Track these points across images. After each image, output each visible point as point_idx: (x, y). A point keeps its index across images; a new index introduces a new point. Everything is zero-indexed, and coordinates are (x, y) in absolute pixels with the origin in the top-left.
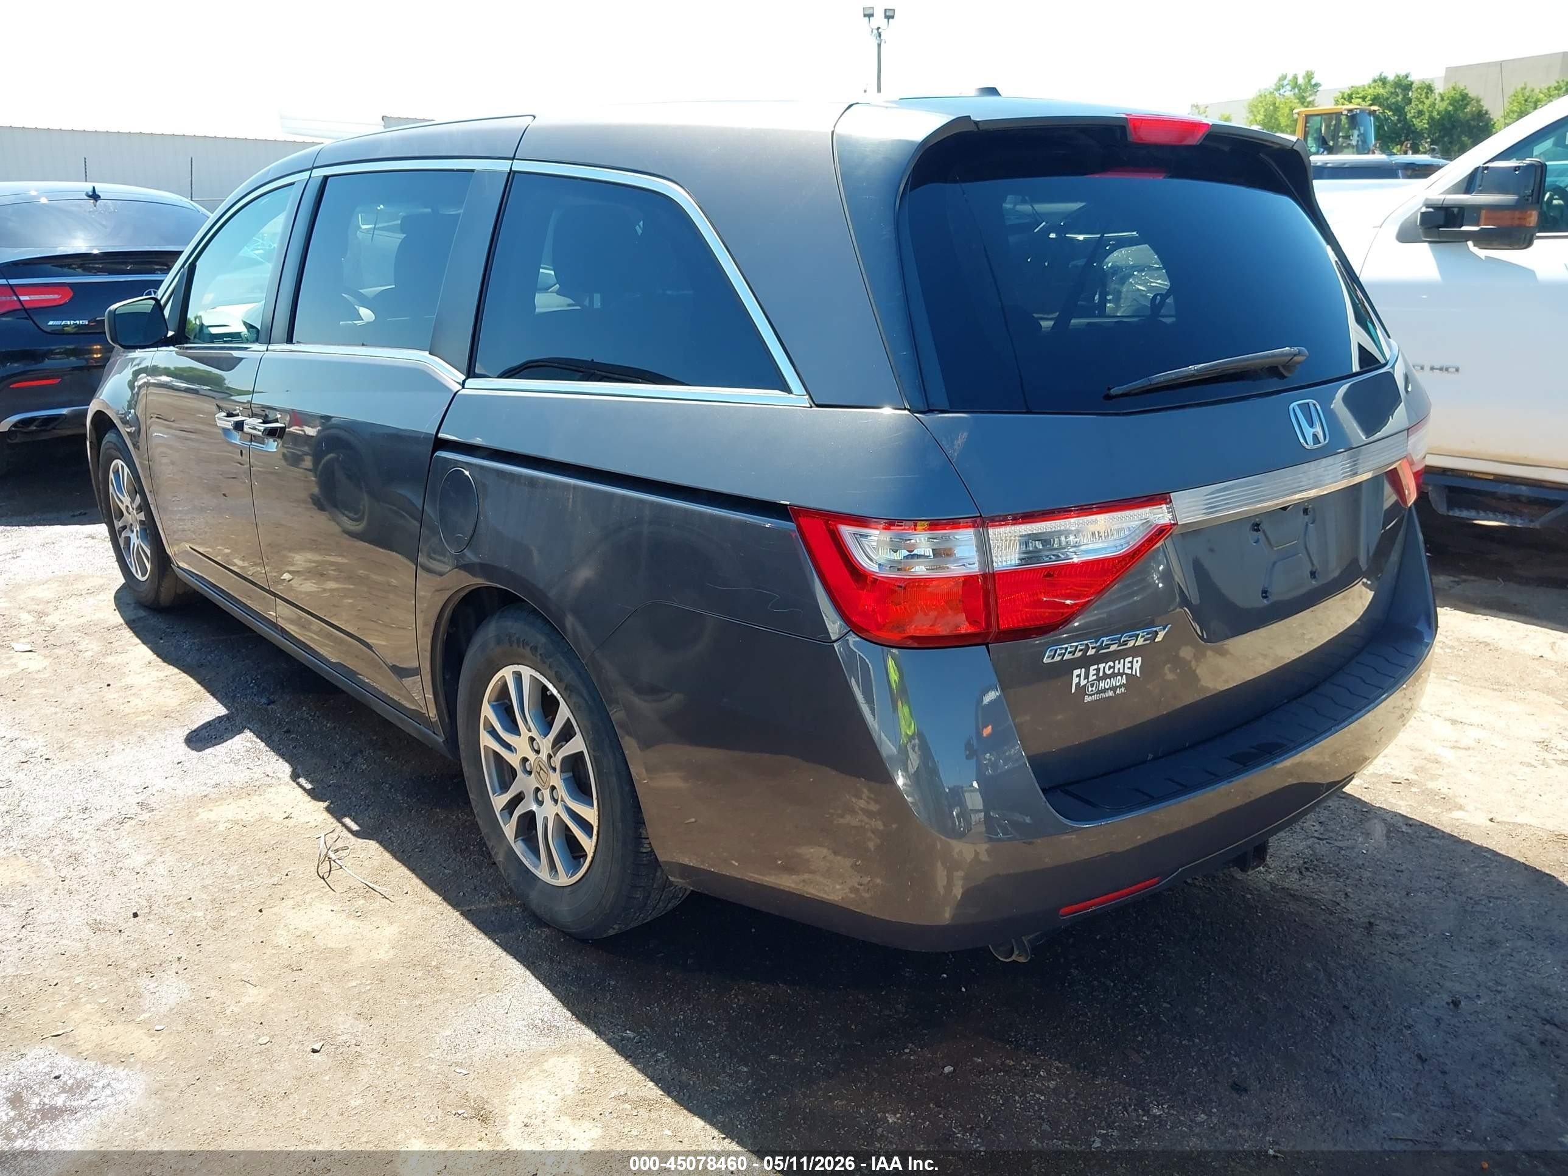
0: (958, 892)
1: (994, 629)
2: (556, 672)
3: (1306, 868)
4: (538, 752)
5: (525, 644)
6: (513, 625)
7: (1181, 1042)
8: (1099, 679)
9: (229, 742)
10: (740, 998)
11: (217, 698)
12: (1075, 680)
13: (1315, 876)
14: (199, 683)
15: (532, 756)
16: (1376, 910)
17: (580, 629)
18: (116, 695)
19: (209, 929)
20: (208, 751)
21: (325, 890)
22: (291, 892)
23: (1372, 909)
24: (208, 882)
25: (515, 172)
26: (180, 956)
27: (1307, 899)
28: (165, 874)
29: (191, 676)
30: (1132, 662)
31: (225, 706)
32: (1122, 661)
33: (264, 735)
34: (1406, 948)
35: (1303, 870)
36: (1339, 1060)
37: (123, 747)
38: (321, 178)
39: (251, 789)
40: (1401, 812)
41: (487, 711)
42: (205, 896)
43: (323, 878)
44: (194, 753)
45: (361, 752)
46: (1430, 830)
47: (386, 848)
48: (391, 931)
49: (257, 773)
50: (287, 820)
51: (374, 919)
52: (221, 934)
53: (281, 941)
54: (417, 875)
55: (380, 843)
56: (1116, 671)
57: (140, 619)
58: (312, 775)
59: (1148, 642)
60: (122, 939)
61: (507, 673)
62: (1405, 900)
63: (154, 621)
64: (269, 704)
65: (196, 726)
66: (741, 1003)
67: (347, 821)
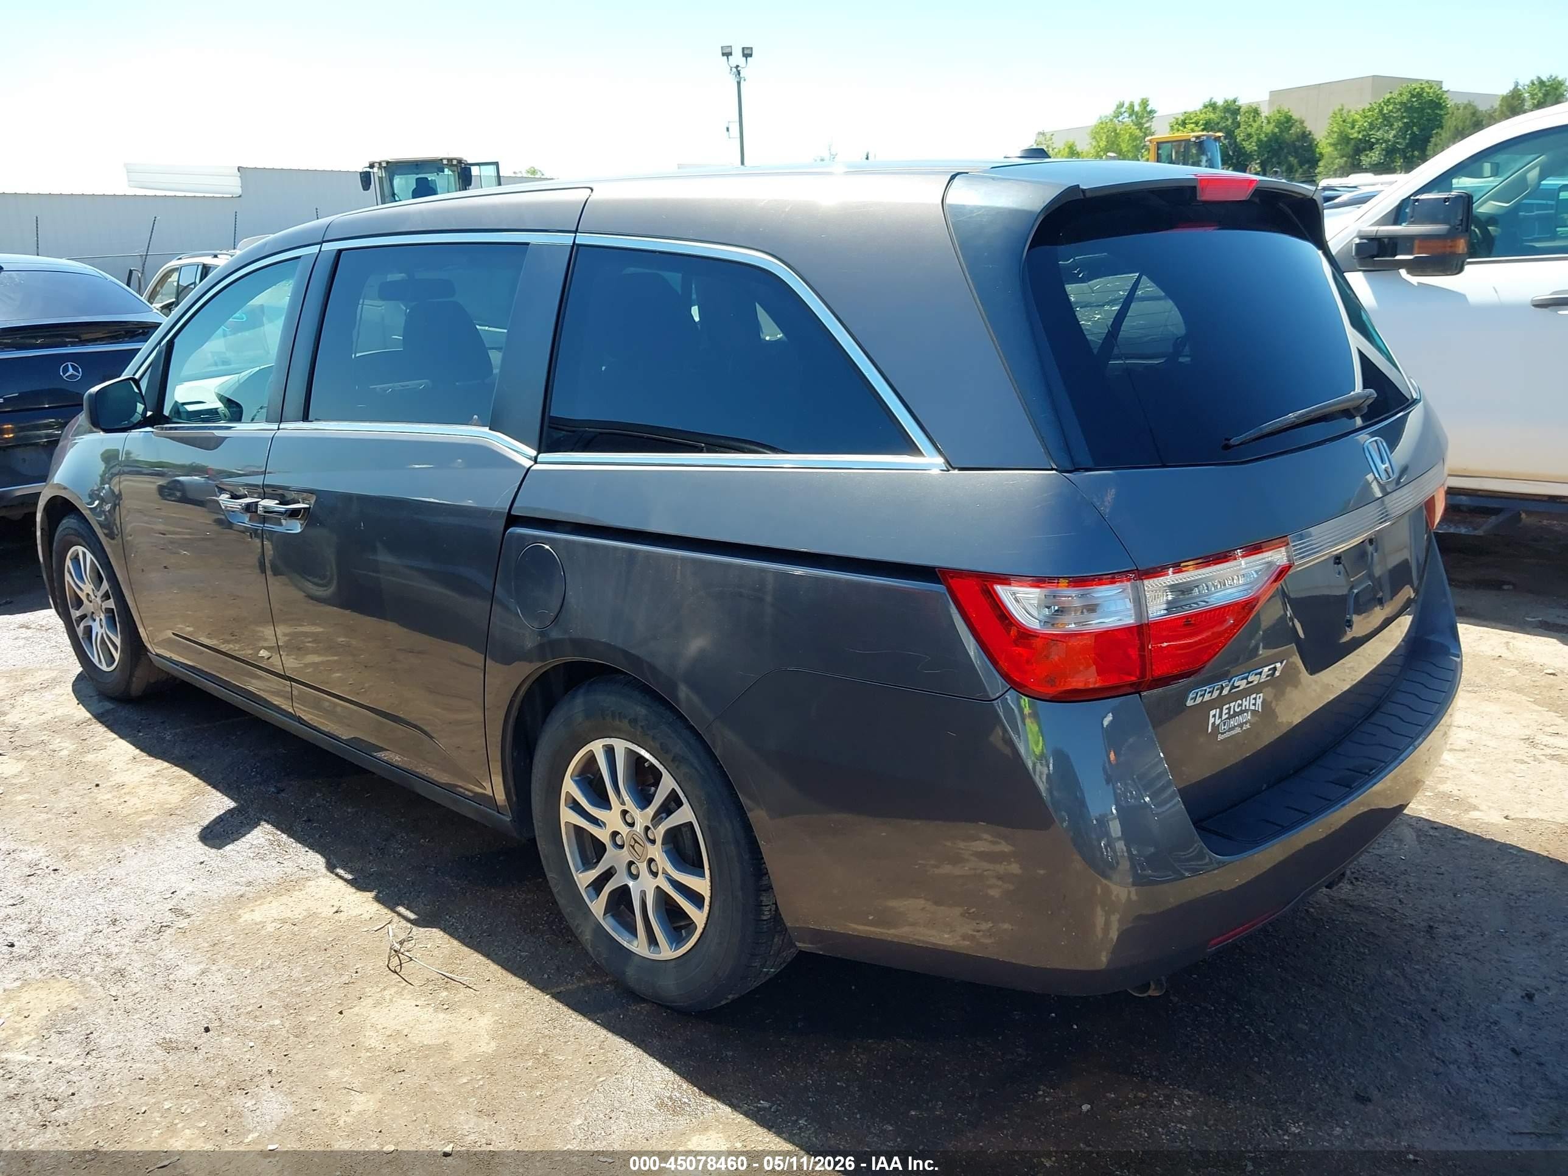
0: (1114, 935)
1: (1149, 677)
2: (661, 744)
3: (1355, 878)
4: (632, 825)
5: (621, 716)
6: (607, 699)
7: (1295, 1059)
8: (1230, 717)
9: (249, 836)
10: (862, 1056)
11: (220, 792)
12: (1212, 720)
13: (1365, 885)
14: (195, 776)
15: (624, 830)
16: (1432, 914)
17: (695, 699)
18: (109, 796)
19: (292, 1037)
20: (228, 848)
21: (402, 985)
22: (367, 990)
23: (1429, 913)
24: (274, 987)
25: (579, 245)
26: (270, 1068)
27: (1365, 908)
28: (225, 982)
29: (185, 769)
30: (1255, 699)
31: (232, 799)
32: (1248, 698)
33: (283, 826)
34: (1470, 948)
35: (1354, 881)
36: (1443, 1062)
37: (134, 851)
38: (335, 252)
39: (285, 886)
40: (1423, 817)
41: (570, 787)
42: (275, 1003)
43: (395, 972)
44: (214, 851)
45: (393, 836)
46: (1455, 831)
47: (451, 935)
48: (485, 1022)
49: (289, 867)
50: (338, 914)
51: (463, 1010)
52: (306, 1041)
53: (373, 1043)
54: (493, 961)
55: (444, 930)
56: (1243, 708)
57: (107, 711)
58: (350, 865)
59: (1269, 678)
60: (200, 1056)
61: (597, 747)
62: (1455, 902)
63: (124, 712)
64: (278, 793)
65: (206, 822)
66: (865, 1061)
67: (401, 909)
